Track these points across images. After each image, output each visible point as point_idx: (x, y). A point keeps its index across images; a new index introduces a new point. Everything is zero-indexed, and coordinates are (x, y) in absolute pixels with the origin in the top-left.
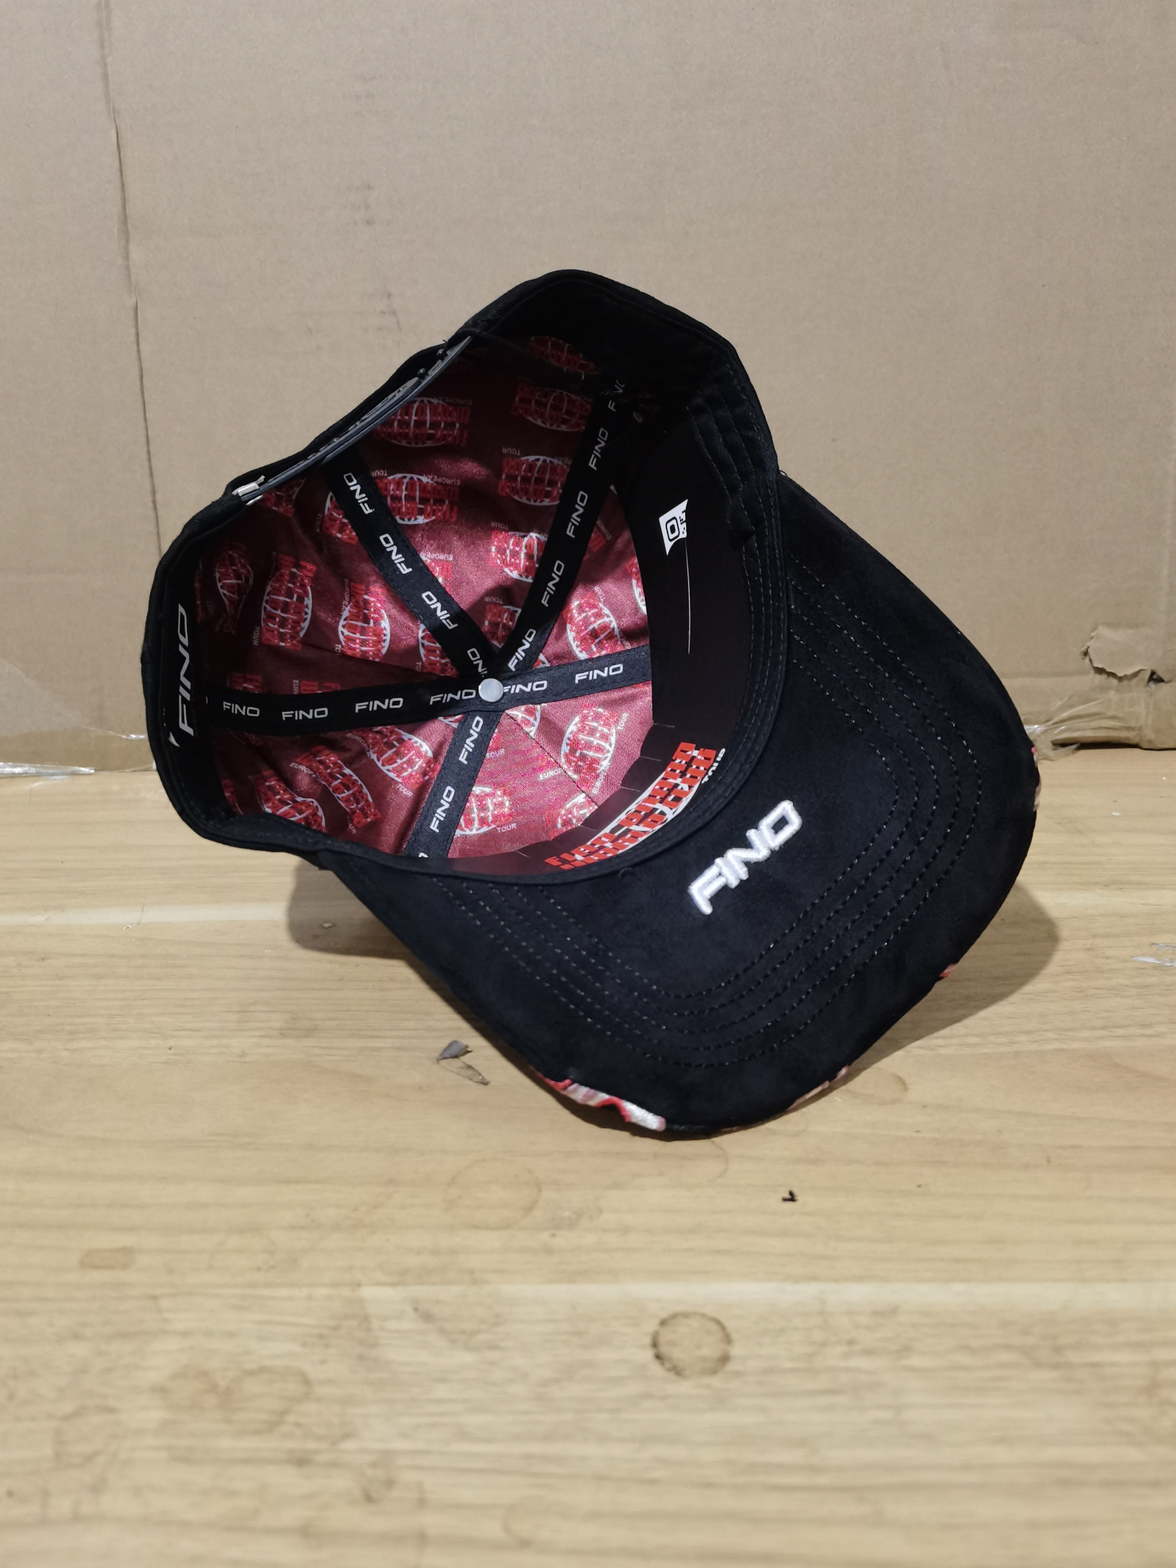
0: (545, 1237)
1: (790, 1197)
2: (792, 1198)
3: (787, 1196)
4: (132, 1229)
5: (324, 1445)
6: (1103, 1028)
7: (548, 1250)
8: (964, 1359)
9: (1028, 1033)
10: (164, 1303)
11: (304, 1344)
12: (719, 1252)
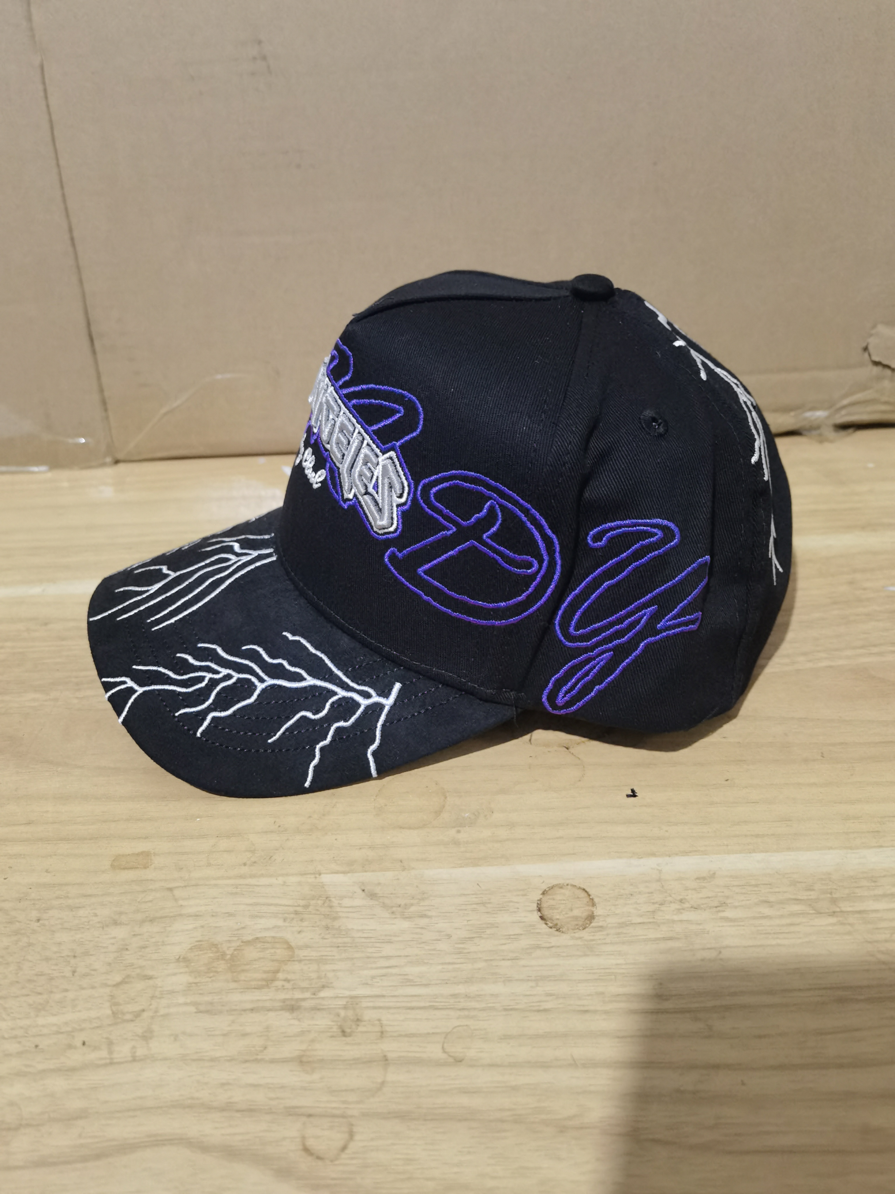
0: (452, 832)
1: (632, 794)
2: (633, 794)
3: (630, 793)
4: (146, 838)
5: (307, 995)
6: (862, 647)
7: (456, 843)
8: (766, 911)
9: (805, 654)
10: (177, 893)
11: (285, 920)
12: (581, 837)
